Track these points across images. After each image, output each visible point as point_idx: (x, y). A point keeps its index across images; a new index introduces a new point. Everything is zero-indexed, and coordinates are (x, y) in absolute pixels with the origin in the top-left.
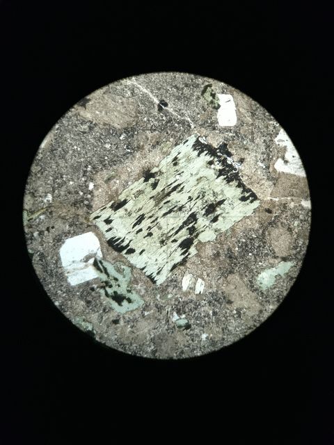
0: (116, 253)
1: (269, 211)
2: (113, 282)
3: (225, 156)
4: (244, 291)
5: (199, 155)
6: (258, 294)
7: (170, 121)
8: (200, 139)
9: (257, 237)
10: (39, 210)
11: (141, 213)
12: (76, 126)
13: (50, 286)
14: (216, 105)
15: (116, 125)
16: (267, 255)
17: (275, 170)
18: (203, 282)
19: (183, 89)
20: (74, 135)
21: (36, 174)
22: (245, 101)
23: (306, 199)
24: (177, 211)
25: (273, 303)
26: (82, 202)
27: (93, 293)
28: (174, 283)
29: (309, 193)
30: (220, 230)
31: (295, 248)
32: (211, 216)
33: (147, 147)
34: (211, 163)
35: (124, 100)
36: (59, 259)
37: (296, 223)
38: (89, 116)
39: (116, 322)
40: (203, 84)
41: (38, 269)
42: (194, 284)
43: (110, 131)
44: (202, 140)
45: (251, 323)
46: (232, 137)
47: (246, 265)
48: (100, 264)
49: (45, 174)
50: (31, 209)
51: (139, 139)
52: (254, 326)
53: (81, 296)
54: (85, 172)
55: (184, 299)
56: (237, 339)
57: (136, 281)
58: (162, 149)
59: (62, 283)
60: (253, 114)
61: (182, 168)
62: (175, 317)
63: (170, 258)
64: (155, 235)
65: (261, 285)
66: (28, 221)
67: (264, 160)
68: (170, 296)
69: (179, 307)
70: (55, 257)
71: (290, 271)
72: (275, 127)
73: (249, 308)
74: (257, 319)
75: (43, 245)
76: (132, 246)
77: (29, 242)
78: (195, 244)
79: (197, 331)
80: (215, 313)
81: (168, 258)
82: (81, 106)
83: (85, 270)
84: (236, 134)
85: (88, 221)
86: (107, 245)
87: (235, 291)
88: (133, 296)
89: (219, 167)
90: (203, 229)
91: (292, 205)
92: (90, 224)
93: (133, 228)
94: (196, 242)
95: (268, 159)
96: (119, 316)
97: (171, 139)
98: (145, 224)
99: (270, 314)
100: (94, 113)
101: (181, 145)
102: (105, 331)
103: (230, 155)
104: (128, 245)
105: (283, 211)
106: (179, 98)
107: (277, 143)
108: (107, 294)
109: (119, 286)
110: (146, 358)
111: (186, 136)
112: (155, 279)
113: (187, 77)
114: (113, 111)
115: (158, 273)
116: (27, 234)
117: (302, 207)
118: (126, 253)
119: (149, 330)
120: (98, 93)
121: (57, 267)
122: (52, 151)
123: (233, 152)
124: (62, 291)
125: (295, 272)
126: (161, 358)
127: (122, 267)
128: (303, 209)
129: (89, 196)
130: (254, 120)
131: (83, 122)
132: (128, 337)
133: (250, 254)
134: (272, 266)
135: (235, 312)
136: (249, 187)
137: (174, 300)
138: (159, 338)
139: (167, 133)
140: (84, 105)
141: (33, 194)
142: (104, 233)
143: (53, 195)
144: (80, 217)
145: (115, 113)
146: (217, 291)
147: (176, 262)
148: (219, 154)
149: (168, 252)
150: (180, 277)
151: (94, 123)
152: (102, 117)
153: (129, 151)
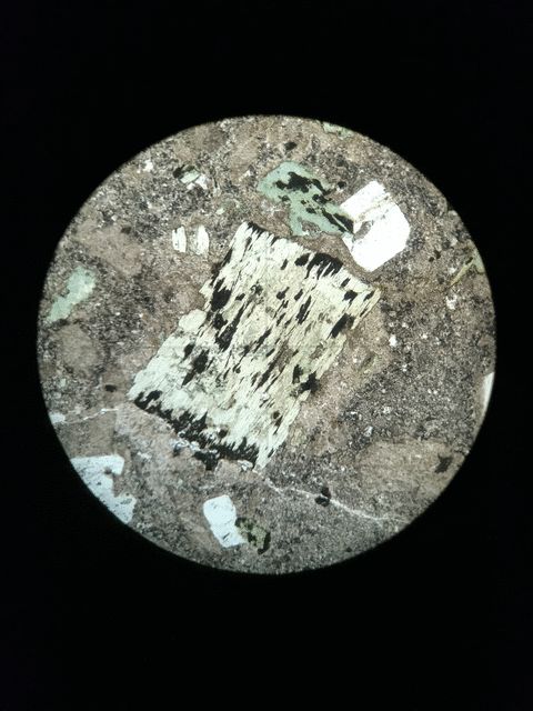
0: (323, 250)
1: (110, 389)
2: (314, 205)
3: (204, 452)
4: (109, 254)
5: (245, 440)
6: (87, 257)
7: (305, 477)
8: (251, 465)
9: (115, 343)
10: (461, 279)
11: (305, 324)
13: (407, 170)
14: (242, 524)
15: (385, 445)
16: (92, 321)
17: (122, 454)
18: (176, 248)
19: (301, 534)
20: (443, 410)
21: (482, 332)
22: (201, 546)
23: (60, 425)
24: (252, 344)
26: (399, 313)
27: (339, 178)
28: (221, 234)
29: (59, 436)
30: (177, 336)
31: (52, 346)
32: (196, 353)
33: (327, 427)
34: (223, 434)
35: (384, 488)
36: (407, 215)
37: (63, 383)
38: (432, 447)
39: (291, 146)
40: (273, 551)
41: (433, 190)
42: (188, 241)
43: (391, 433)
44: (246, 464)
45: (84, 210)
46: (202, 484)
47: (119, 294)
48: (343, 225)
49: (469, 337)
50: (474, 277)
51: (342, 436)
53: (356, 169)
54: (409, 360)
55: (197, 214)
57: (280, 217)
58: (304, 431)
59: (390, 179)
60: (181, 528)
61: (264, 413)
62: (202, 181)
63: (238, 269)
64: (272, 297)
65: (86, 271)
66: (471, 259)
67: (143, 464)
68: (221, 211)
69: (202, 199)
70: (413, 215)
71: (50, 307)
72: (142, 519)
73: (94, 231)
75: (439, 228)
76: (303, 269)
77: (460, 227)
78: (206, 305)
79: (163, 171)
80: (143, 206)
81: (242, 268)
82: (446, 458)
83: (363, 210)
84: (197, 489)
85: (381, 287)
86: (341, 259)
87: (124, 249)
88: (275, 194)
89: (208, 432)
90: (203, 329)
91: (78, 409)
92: (377, 283)
93: (310, 298)
94: (208, 307)
95: (136, 467)
96: (289, 157)
97: (294, 450)
98: (293, 309)
100: (423, 454)
101: (276, 447)
102: (303, 127)
103: (198, 456)
104: (309, 268)
105: (90, 395)
106: (302, 516)
107: (130, 496)
108: (317, 183)
109: (303, 202)
112: (251, 229)
114: (396, 465)
115: (249, 240)
116: (466, 238)
117: (61, 411)
118: (308, 255)
119: (236, 149)
120: (433, 488)
121: (406, 202)
122: (469, 376)
123: (195, 463)
124: (388, 168)
125: (43, 309)
127: (307, 233)
128: (60, 409)
129: (391, 325)
130: (177, 520)
131: (436, 434)
132: (265, 128)
133: (118, 314)
134: (79, 307)
135: (113, 218)
136: (153, 416)
137: (213, 207)
138: (216, 142)
139: (303, 458)
141: (477, 302)
142: (351, 277)
143: (447, 309)
144: (395, 288)
145: (391, 463)
146: (151, 241)
147: (227, 265)
148: (215, 451)
149: (244, 278)
150: (215, 245)
151: (419, 439)
152: (409, 451)
153: (353, 413)
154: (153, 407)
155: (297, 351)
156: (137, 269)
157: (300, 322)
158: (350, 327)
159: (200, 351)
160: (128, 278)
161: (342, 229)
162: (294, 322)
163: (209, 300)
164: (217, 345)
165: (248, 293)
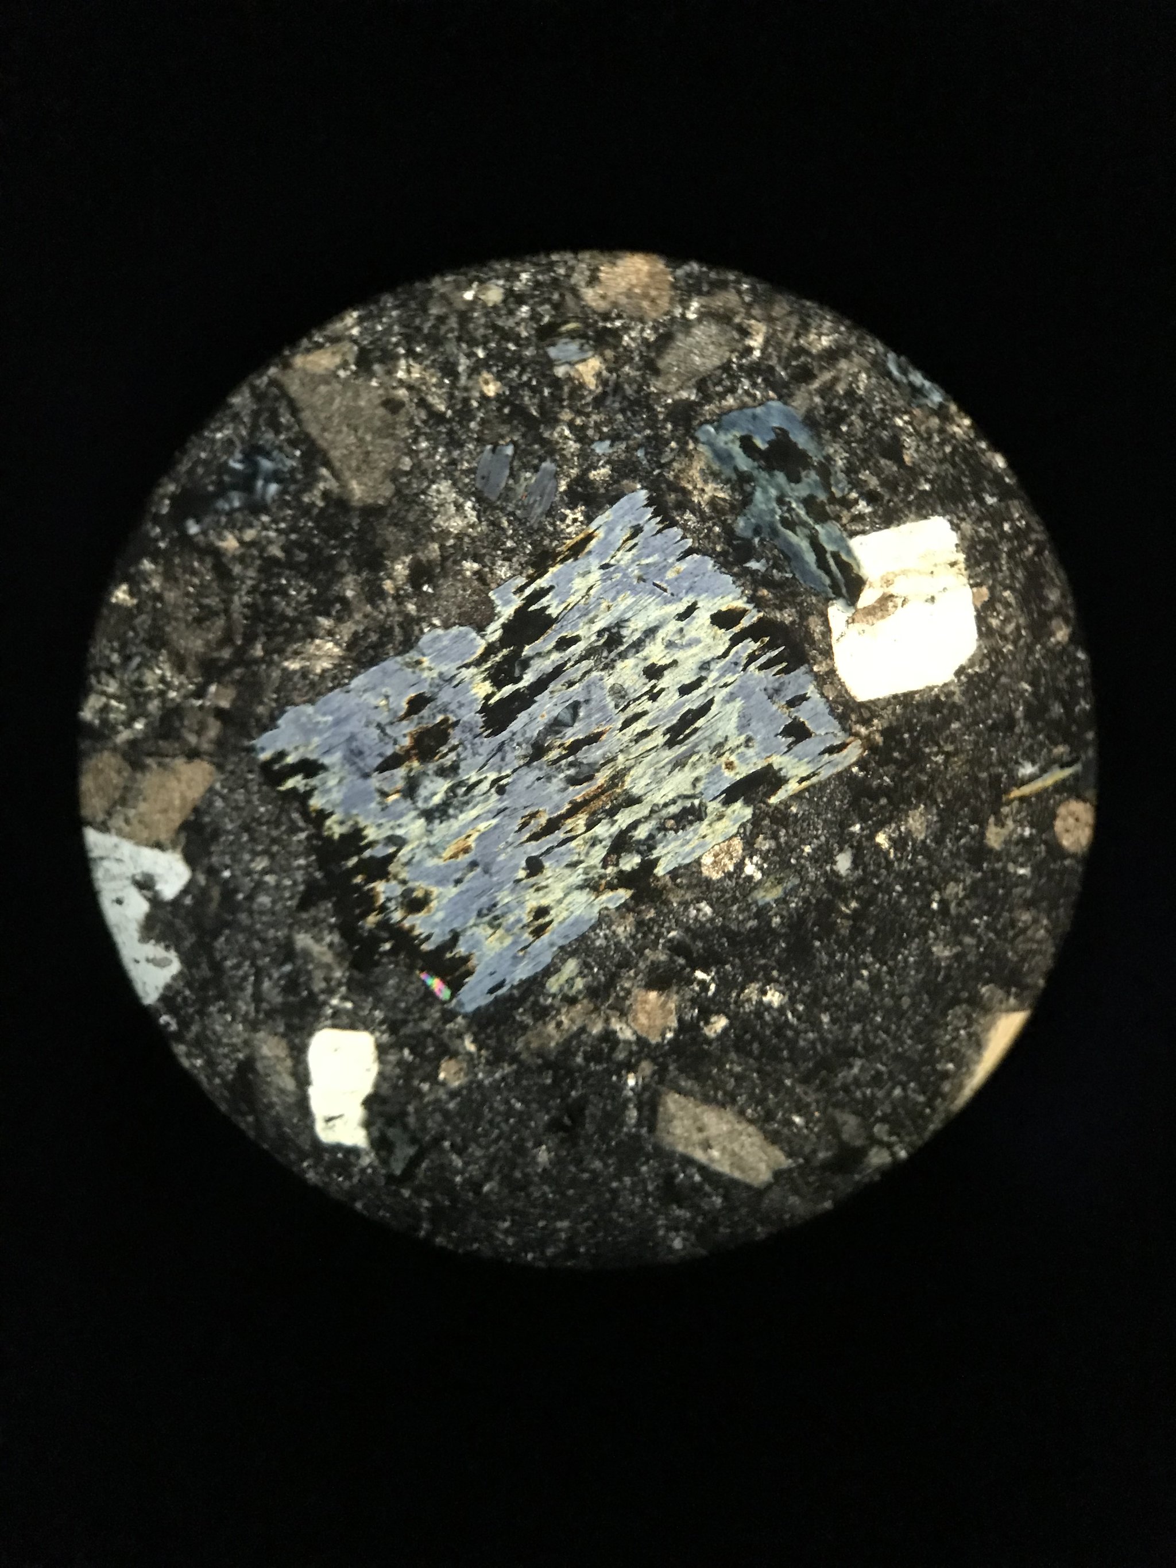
5: (455, 937)
8: (447, 993)
10: (1038, 794)
11: (679, 750)
12: (878, 1077)
17: (190, 859)
27: (873, 483)
28: (584, 493)
30: (405, 664)
32: (430, 718)
36: (983, 615)
48: (841, 582)
51: (659, 1013)
53: (915, 476)
57: (718, 510)
60: (249, 1064)
62: (588, 373)
64: (636, 670)
70: (994, 622)
76: (722, 637)
77: (1082, 684)
78: (495, 626)
83: (895, 567)
85: (866, 742)
89: (388, 891)
90: (465, 672)
101: (513, 980)
104: (735, 640)
107: (172, 955)
112: (651, 510)
115: (637, 531)
118: (743, 613)
121: (991, 588)
130: (247, 1042)
142: (814, 693)
143: (983, 843)
147: (569, 563)
154: (294, 790)
155: (637, 800)
156: (382, 494)
157: (670, 744)
158: (767, 796)
159: (440, 718)
160: (354, 505)
161: (835, 586)
162: (658, 739)
163: (502, 620)
164: (480, 719)
165: (589, 639)
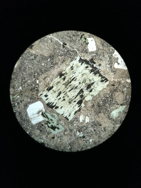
0: (51, 109)
1: (113, 85)
2: (50, 121)
3: (93, 64)
4: (106, 120)
5: (82, 64)
6: (112, 120)
7: (68, 51)
8: (81, 58)
9: (109, 97)
10: (16, 94)
11: (59, 91)
12: (29, 57)
13: (24, 125)
14: (87, 43)
15: (45, 55)
16: (114, 104)
17: (114, 68)
18: (89, 118)
20: (29, 61)
21: (14, 79)
22: (99, 40)
23: (128, 79)
24: (74, 89)
25: (119, 124)
26: (34, 89)
27: (43, 127)
28: (76, 119)
29: (129, 76)
30: (93, 95)
31: (126, 100)
32: (89, 90)
33: (59, 63)
34: (87, 67)
35: (48, 44)
36: (27, 113)
37: (125, 89)
38: (34, 52)
39: (53, 138)
40: (81, 34)
41: (19, 119)
42: (85, 119)
43: (43, 58)
44: (82, 58)
45: (110, 133)
46: (95, 55)
47: (106, 109)
48: (44, 114)
49: (18, 78)
50: (13, 94)
51: (56, 60)
52: (112, 134)
54: (34, 76)
55: (81, 125)
56: (105, 140)
57: (60, 120)
58: (66, 63)
59: (29, 124)
60: (103, 45)
61: (75, 70)
62: (78, 133)
63: (74, 109)
64: (66, 100)
65: (113, 117)
66: (13, 99)
67: (109, 64)
68: (75, 125)
69: (79, 129)
70: (25, 113)
71: (124, 110)
72: (112, 50)
73: (109, 127)
74: (113, 131)
75: (19, 108)
76: (57, 105)
77: (14, 108)
78: (84, 102)
79: (88, 138)
80: (95, 130)
81: (73, 109)
82: (30, 48)
83: (38, 117)
84: (97, 54)
87: (102, 120)
88: (60, 126)
89: (90, 68)
90: (86, 96)
91: (123, 82)
92: (38, 98)
93: (57, 97)
94: (84, 101)
95: (111, 63)
96: (54, 135)
97: (69, 59)
98: (62, 95)
99: (118, 128)
100: (36, 51)
101: (74, 61)
102: (49, 142)
103: (95, 63)
104: (55, 105)
105: (119, 85)
106: (71, 41)
107: (114, 56)
108: (48, 127)
109: (53, 123)
110: (67, 152)
111: (76, 57)
113: (73, 32)
114: (44, 49)
116: (13, 104)
118: (55, 109)
119: (68, 140)
120: (37, 42)
121: (26, 117)
122: (20, 68)
123: (96, 62)
124: (29, 127)
125: (127, 110)
126: (74, 151)
127: (54, 114)
128: (127, 83)
129: (37, 86)
130: (103, 48)
131: (32, 55)
132: (59, 144)
133: (107, 104)
134: (117, 108)
135: (103, 129)
136: (104, 76)
137: (77, 126)
138: (72, 143)
139: (67, 56)
140: (31, 48)
141: (13, 87)
142: (45, 101)
143: (22, 87)
144: (34, 95)
145: (45, 50)
146: (95, 121)
147: (76, 110)
148: (90, 63)
149: (73, 106)
150: (78, 116)
151: (36, 55)
152: (39, 52)
153: (52, 65)
154: (103, 78)
155: (63, 84)
156: (99, 114)
157: (61, 92)
158: (48, 88)
160: (103, 113)
164: (83, 90)
165: (72, 102)
